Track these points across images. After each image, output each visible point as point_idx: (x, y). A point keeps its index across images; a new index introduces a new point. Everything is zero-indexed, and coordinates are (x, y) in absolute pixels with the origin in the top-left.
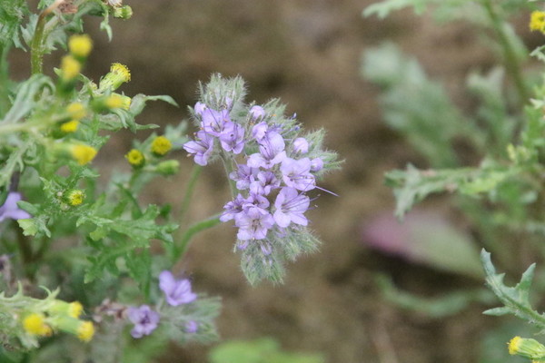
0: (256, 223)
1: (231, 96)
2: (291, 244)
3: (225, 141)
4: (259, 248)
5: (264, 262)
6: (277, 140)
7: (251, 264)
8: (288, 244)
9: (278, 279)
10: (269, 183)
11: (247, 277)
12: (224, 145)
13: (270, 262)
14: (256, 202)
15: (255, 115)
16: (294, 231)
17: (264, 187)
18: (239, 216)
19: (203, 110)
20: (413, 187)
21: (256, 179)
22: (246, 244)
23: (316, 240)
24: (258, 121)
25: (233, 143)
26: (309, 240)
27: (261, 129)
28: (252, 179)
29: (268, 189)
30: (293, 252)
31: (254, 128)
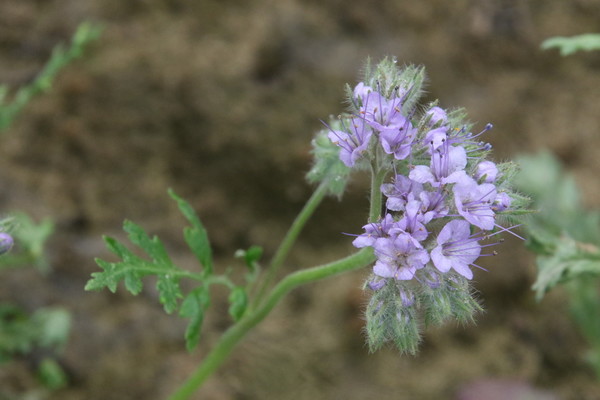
0: (401, 260)
1: (406, 87)
2: (442, 300)
3: (387, 139)
4: (398, 294)
5: (399, 316)
6: (457, 155)
7: (380, 313)
8: (438, 300)
9: (409, 346)
10: (432, 207)
11: (369, 331)
12: (385, 144)
13: (407, 318)
14: (409, 230)
15: (433, 118)
16: (450, 283)
17: (424, 213)
18: (382, 241)
19: (366, 93)
20: (563, 260)
21: (417, 198)
22: (381, 283)
23: (478, 305)
24: (437, 126)
25: (396, 146)
26: (467, 302)
27: (438, 137)
28: (411, 197)
29: (430, 215)
30: (441, 312)
31: (430, 133)
